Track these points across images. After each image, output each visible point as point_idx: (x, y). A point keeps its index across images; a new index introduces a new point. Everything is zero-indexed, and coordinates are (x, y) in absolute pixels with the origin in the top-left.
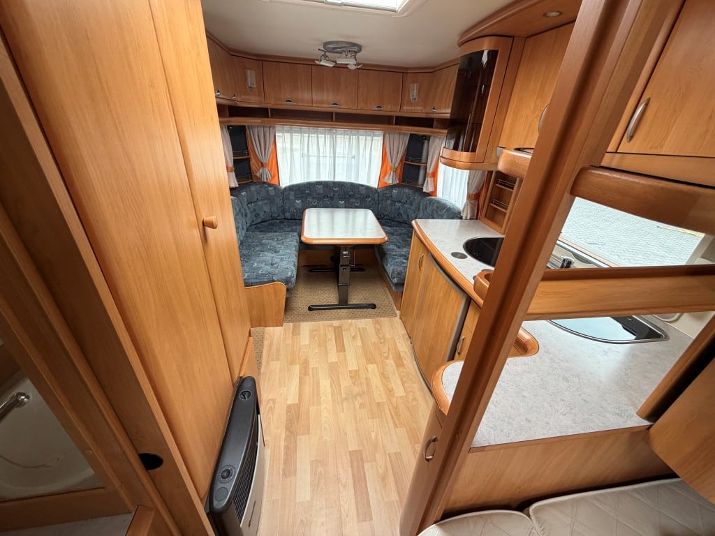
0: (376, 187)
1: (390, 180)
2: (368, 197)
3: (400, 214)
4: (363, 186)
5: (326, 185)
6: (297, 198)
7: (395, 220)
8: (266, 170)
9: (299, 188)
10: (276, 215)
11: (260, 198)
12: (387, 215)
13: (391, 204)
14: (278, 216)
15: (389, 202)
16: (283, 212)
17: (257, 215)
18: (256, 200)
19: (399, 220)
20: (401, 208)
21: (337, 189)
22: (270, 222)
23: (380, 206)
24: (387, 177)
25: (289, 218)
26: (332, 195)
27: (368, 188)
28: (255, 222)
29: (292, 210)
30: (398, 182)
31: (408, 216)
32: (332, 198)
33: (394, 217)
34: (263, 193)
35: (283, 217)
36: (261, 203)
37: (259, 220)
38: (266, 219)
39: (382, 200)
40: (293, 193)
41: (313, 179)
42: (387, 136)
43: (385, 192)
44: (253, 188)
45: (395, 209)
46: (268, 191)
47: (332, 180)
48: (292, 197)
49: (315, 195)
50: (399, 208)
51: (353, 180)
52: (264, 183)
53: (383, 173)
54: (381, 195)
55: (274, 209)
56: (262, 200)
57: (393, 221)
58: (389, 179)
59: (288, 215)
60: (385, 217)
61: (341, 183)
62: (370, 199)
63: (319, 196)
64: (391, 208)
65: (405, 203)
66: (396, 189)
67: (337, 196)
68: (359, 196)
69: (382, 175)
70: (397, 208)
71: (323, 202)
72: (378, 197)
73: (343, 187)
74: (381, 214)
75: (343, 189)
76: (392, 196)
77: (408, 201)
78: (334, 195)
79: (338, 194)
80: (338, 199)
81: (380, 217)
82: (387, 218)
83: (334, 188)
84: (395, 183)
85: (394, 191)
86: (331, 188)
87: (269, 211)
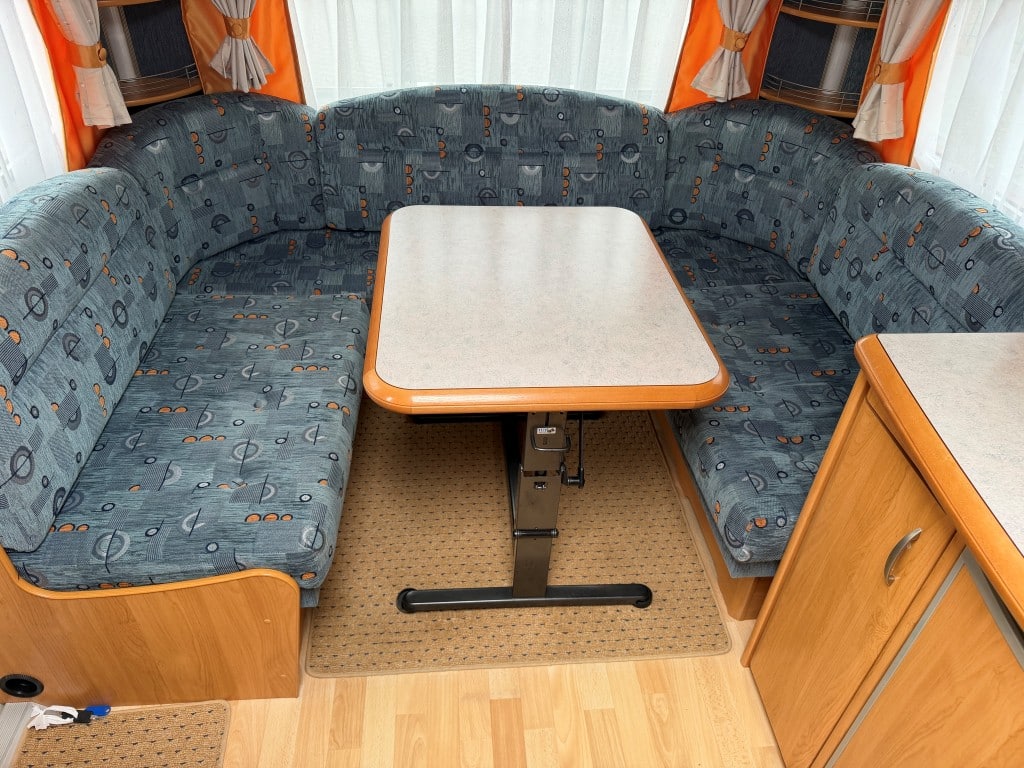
0: (662, 109)
1: (718, 82)
2: (629, 147)
3: (744, 215)
4: (611, 105)
5: (472, 101)
6: (364, 152)
7: (725, 233)
8: (245, 45)
9: (373, 115)
10: (294, 218)
11: (226, 158)
12: (693, 216)
13: (714, 175)
14: (302, 220)
15: (708, 166)
16: (319, 203)
17: (219, 223)
18: (209, 165)
19: (740, 235)
20: (753, 193)
21: (515, 119)
22: (272, 241)
23: (672, 182)
24: (706, 71)
25: (343, 226)
26: (495, 143)
27: (630, 112)
28: (214, 249)
29: (351, 198)
30: (747, 90)
31: (777, 223)
32: (494, 155)
33: (724, 225)
34: (239, 138)
35: (320, 223)
36: (232, 174)
37: (231, 239)
38: (257, 232)
39: (682, 160)
40: (350, 135)
41: (426, 79)
43: (700, 129)
44: (195, 122)
45: (730, 196)
46: (257, 129)
47: (496, 80)
48: (347, 152)
49: (432, 142)
50: (744, 195)
51: (574, 84)
52: (241, 96)
53: (693, 55)
54: (678, 139)
55: (285, 194)
56: (236, 164)
57: (717, 237)
58: (713, 78)
59: (335, 216)
60: (688, 223)
61: (530, 96)
62: (637, 156)
63: (449, 147)
64: (715, 191)
65: (770, 176)
66: (738, 119)
67: (513, 146)
68: (595, 146)
69: (688, 61)
70: (739, 190)
71: (463, 170)
72: (668, 150)
73: (537, 113)
74: (675, 210)
75: (537, 121)
76: (719, 147)
77: (784, 170)
78: (504, 143)
79: (520, 138)
80: (517, 158)
81: (667, 222)
82: (696, 224)
83: (504, 117)
84: (735, 96)
85: (730, 124)
86: (492, 117)
87: (267, 203)
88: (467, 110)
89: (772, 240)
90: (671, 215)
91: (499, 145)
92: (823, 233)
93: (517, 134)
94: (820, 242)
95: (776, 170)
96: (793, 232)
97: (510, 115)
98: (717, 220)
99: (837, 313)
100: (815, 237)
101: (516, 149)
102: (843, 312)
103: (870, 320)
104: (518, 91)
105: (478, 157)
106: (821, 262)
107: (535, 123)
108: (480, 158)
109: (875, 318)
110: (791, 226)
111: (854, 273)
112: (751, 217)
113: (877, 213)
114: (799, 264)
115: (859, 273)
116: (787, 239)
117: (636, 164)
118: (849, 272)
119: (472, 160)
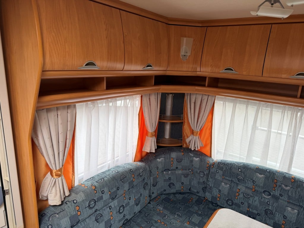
5: (270, 176)
6: (224, 179)
8: (196, 138)
9: (231, 169)
10: (196, 191)
11: (180, 167)
14: (198, 192)
16: (204, 189)
17: (171, 185)
18: (174, 167)
22: (186, 196)
25: (210, 200)
28: (167, 192)
29: (215, 192)
32: (275, 198)
34: (185, 162)
35: (203, 196)
36: (180, 172)
37: (173, 191)
38: (182, 191)
40: (221, 172)
44: (174, 155)
46: (192, 161)
48: (218, 177)
49: (250, 184)
52: (190, 151)
55: (195, 182)
56: (183, 169)
59: (208, 196)
61: (297, 182)
63: (256, 188)
71: (260, 198)
73: (299, 189)
75: (299, 193)
78: (281, 195)
80: (286, 203)
83: (283, 186)
86: (278, 184)
87: (188, 183)
88: (267, 178)
93: (288, 194)
97: (286, 186)
101: (286, 199)
104: (292, 178)
108: (270, 197)
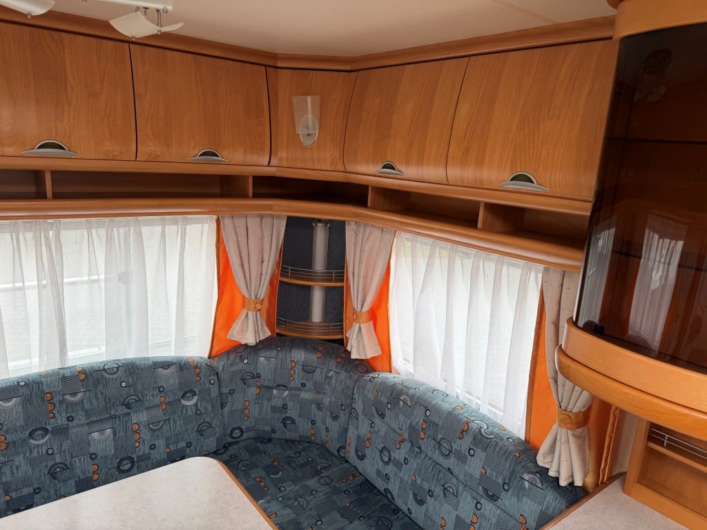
0: (206, 356)
1: (248, 331)
2: (188, 392)
3: (287, 421)
4: (166, 365)
5: (31, 391)
7: (276, 436)
12: (248, 429)
13: (258, 397)
15: (253, 391)
19: (289, 435)
20: (290, 404)
23: (227, 409)
24: (235, 326)
26: (61, 420)
27: (183, 367)
30: (268, 334)
31: (313, 422)
32: (61, 432)
33: (273, 431)
39: (232, 392)
42: (227, 222)
43: (240, 366)
45: (274, 409)
50: (285, 407)
51: (131, 353)
53: (225, 315)
54: (224, 376)
57: (270, 440)
58: (243, 330)
60: (245, 436)
61: (92, 375)
62: (196, 398)
63: (10, 438)
64: (261, 408)
65: (300, 389)
66: (267, 354)
67: (81, 418)
68: (157, 400)
69: (221, 321)
70: (280, 404)
71: (28, 454)
72: (219, 387)
73: (100, 387)
74: (233, 430)
75: (102, 393)
76: (259, 376)
77: (309, 384)
78: (70, 419)
79: (87, 411)
80: (86, 428)
81: (229, 440)
82: (252, 434)
83: (68, 397)
84: (261, 339)
85: (262, 359)
86: (56, 400)
88: (27, 401)
89: (313, 435)
90: (231, 434)
91: (65, 422)
92: (351, 429)
93: (83, 409)
94: (349, 434)
95: (303, 385)
96: (327, 428)
97: (74, 394)
98: (268, 428)
99: (382, 490)
100: (346, 431)
101: (84, 420)
102: (386, 489)
103: (411, 496)
104: (79, 372)
105: (43, 438)
106: (357, 451)
107: (100, 395)
108: (47, 437)
109: (415, 495)
110: (324, 423)
111: (386, 459)
112: (293, 422)
113: (388, 413)
114: (338, 451)
115: (390, 459)
116: (324, 433)
117: (196, 404)
118: (381, 458)
119: (37, 443)
